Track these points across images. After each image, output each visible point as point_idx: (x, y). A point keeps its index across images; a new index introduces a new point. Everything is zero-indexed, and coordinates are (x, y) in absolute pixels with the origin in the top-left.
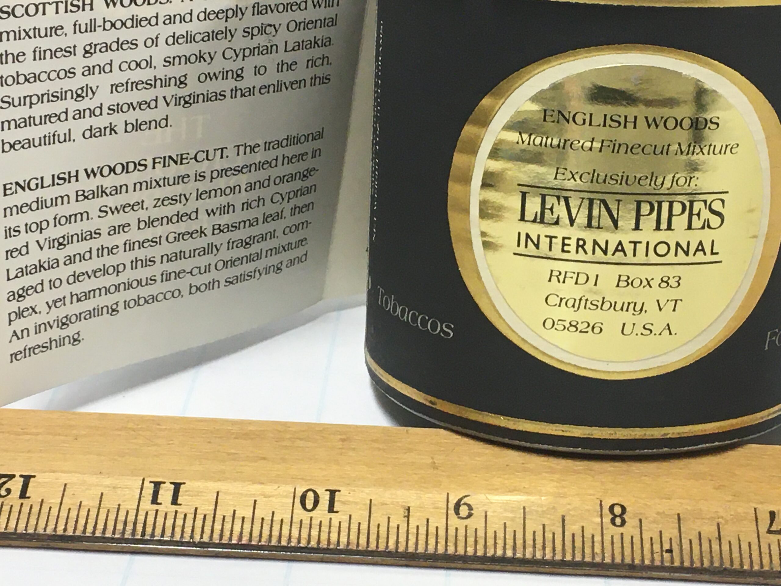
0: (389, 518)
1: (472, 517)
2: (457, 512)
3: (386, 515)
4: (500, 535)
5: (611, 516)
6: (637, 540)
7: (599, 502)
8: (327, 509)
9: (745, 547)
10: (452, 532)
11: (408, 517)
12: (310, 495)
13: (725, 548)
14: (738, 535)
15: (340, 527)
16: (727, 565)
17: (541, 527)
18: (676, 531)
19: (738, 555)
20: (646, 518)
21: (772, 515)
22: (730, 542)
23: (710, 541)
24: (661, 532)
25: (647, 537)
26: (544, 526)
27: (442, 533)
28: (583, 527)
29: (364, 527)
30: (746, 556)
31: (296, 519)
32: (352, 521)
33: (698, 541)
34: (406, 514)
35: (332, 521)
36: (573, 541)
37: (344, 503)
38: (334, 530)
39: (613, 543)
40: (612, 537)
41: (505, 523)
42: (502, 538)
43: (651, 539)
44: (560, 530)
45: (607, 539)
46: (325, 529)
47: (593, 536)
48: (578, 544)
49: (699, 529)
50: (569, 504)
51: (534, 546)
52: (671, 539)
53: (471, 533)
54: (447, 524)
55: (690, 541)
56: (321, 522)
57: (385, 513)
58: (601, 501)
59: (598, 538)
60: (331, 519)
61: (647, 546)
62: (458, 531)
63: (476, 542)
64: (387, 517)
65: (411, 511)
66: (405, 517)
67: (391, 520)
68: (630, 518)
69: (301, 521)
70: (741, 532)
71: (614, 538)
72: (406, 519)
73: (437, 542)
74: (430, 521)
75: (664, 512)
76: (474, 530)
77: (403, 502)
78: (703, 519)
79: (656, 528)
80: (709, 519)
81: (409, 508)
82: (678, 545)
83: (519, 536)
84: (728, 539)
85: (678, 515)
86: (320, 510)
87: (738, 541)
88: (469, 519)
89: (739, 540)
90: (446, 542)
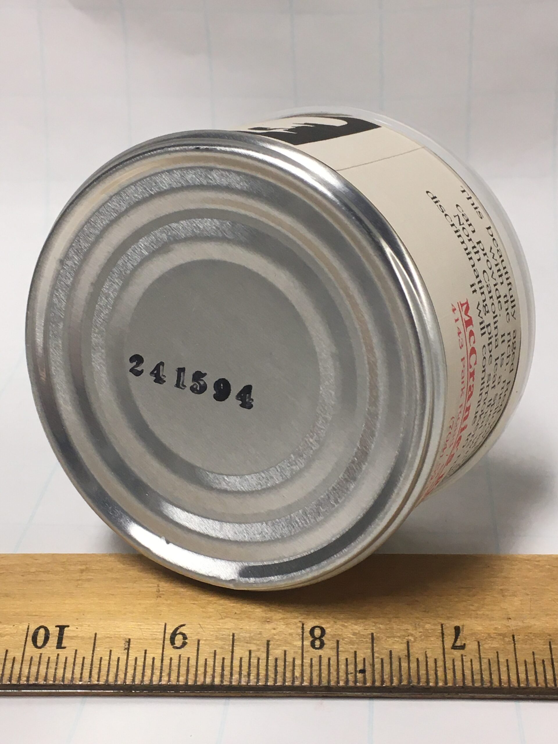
0: (111, 651)
1: (186, 646)
2: (172, 642)
3: (109, 648)
4: (210, 662)
5: (311, 639)
6: (333, 662)
7: (301, 625)
8: (56, 645)
9: (431, 664)
10: (166, 662)
11: (128, 649)
12: (42, 631)
13: (413, 665)
14: (426, 652)
15: (66, 663)
16: (414, 682)
17: (248, 653)
18: (369, 651)
19: (424, 672)
20: (343, 639)
21: (457, 630)
22: (418, 659)
23: (400, 659)
24: (355, 652)
25: (342, 658)
26: (250, 652)
27: (158, 663)
28: (285, 651)
29: (88, 662)
30: (432, 672)
31: (27, 657)
32: (77, 656)
33: (389, 661)
34: (127, 647)
35: (60, 657)
36: (276, 666)
37: (72, 638)
38: (61, 665)
39: (311, 666)
40: (311, 659)
41: (215, 651)
42: (212, 665)
43: (347, 659)
44: (265, 655)
45: (307, 661)
46: (52, 665)
47: (294, 659)
48: (280, 669)
49: (390, 648)
50: (274, 629)
51: (240, 674)
52: (364, 659)
53: (184, 662)
54: (163, 654)
55: (382, 660)
56: (49, 658)
57: (108, 646)
58: (303, 624)
59: (298, 662)
60: (58, 655)
61: (342, 667)
62: (172, 661)
63: (188, 671)
64: (109, 650)
65: (131, 643)
66: (125, 649)
67: (112, 652)
68: (329, 640)
69: (32, 658)
70: (428, 649)
71: (313, 660)
72: (126, 651)
73: (152, 674)
74: (147, 652)
75: (359, 633)
76: (187, 659)
77: (125, 634)
78: (394, 637)
79: (351, 648)
80: (399, 637)
81: (130, 640)
82: (371, 665)
83: (227, 662)
84: (417, 656)
85: (372, 634)
86: (50, 647)
87: (425, 659)
88: (182, 649)
89: (427, 657)
90: (161, 673)
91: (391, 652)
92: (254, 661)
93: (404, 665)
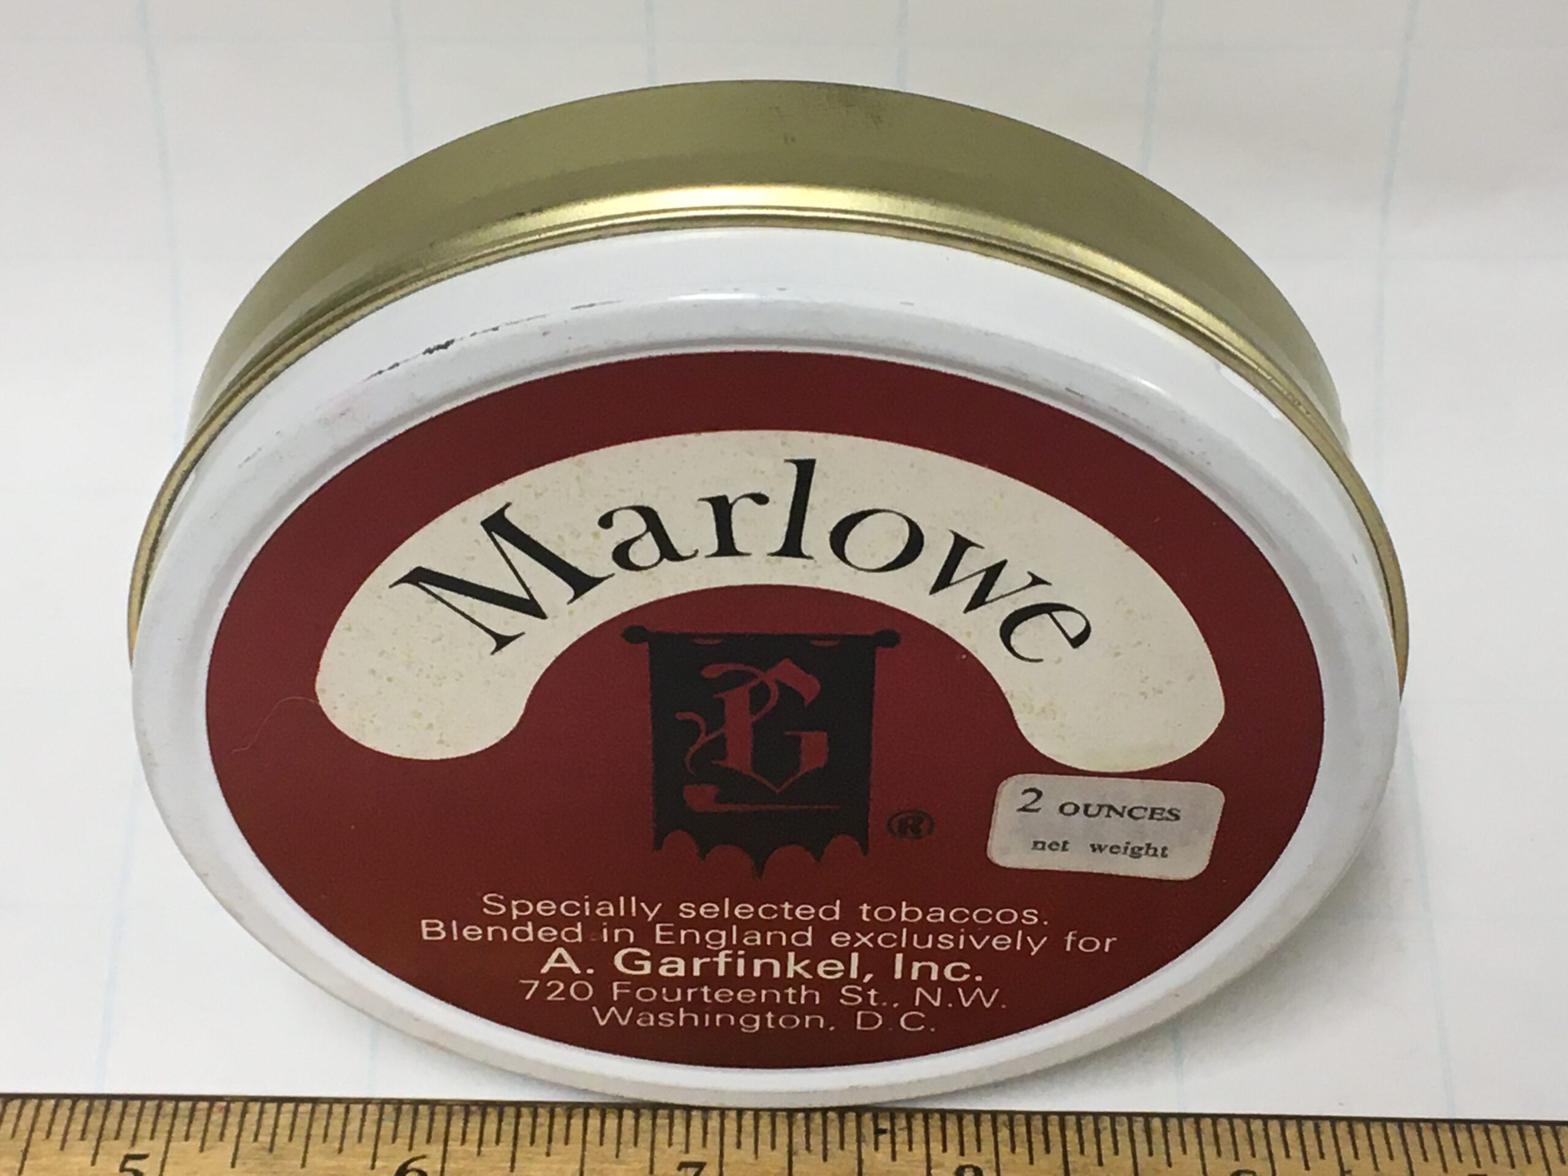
4: (1175, 1149)
6: (937, 1146)
9: (748, 1142)
10: (1261, 1151)
14: (756, 1159)
17: (1105, 1162)
18: (866, 1160)
19: (761, 1131)
22: (773, 1148)
23: (808, 1149)
24: (894, 1159)
25: (920, 1152)
26: (1101, 1164)
27: (1278, 1150)
28: (1032, 1163)
30: (748, 1129)
33: (829, 1147)
35: (1474, 1163)
36: (1047, 1143)
39: (978, 1141)
40: (979, 1151)
41: (1169, 1166)
42: (1171, 1145)
43: (910, 1149)
44: (1071, 1158)
45: (988, 1148)
47: (1013, 1150)
48: (1038, 1136)
49: (826, 1165)
52: (877, 1148)
53: (1227, 1150)
54: (1272, 1163)
55: (842, 1147)
59: (1005, 1148)
60: (1478, 1167)
61: (919, 1139)
62: (1250, 1152)
63: (1216, 1137)
70: (751, 1164)
71: (976, 1150)
73: (1283, 1133)
74: (1303, 1167)
76: (1222, 1154)
82: (864, 1141)
83: (1142, 1148)
84: (775, 1153)
87: (759, 1149)
91: (825, 1159)
92: (1091, 1149)
93: (799, 1139)
